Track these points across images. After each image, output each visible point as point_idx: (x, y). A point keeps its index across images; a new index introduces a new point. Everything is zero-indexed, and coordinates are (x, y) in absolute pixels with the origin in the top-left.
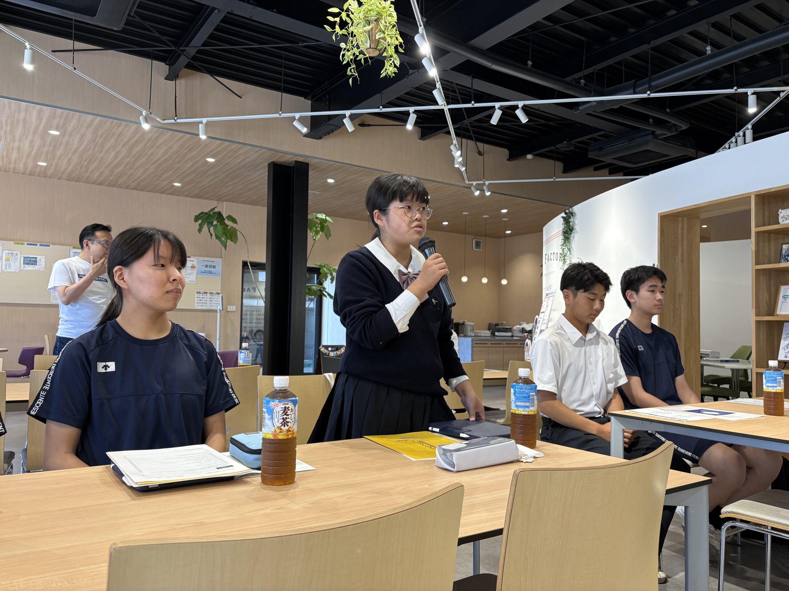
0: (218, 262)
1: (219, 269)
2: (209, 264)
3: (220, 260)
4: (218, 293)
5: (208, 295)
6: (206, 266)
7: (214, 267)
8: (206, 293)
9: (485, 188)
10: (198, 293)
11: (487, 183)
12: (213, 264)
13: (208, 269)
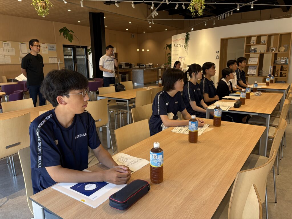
0: (55, 45)
1: (55, 48)
2: (52, 46)
3: (55, 44)
4: (56, 57)
5: (53, 58)
6: (51, 47)
7: (54, 47)
8: (52, 57)
9: (152, 21)
10: (50, 57)
11: (153, 19)
12: (53, 46)
13: (52, 48)
